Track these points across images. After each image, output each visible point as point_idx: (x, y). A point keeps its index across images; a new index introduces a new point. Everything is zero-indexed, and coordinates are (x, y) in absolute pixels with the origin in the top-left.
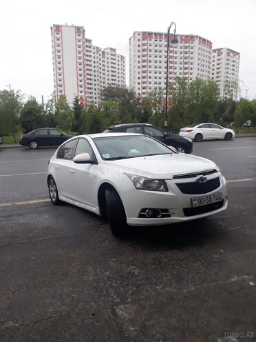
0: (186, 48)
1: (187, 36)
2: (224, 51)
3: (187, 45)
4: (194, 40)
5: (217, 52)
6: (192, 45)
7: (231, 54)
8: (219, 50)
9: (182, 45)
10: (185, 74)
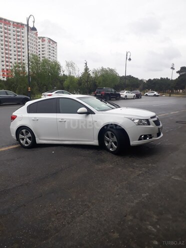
0: (18, 32)
1: (18, 23)
2: (46, 39)
3: (19, 30)
4: (24, 27)
5: (41, 39)
6: (22, 30)
7: (51, 42)
8: (43, 38)
9: (15, 29)
10: (19, 52)
